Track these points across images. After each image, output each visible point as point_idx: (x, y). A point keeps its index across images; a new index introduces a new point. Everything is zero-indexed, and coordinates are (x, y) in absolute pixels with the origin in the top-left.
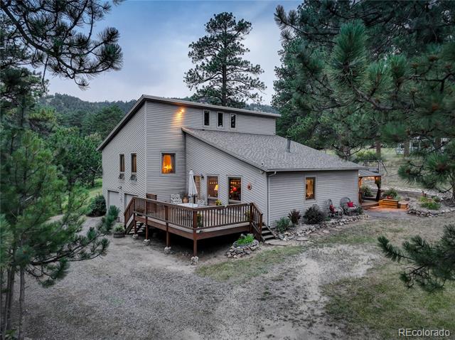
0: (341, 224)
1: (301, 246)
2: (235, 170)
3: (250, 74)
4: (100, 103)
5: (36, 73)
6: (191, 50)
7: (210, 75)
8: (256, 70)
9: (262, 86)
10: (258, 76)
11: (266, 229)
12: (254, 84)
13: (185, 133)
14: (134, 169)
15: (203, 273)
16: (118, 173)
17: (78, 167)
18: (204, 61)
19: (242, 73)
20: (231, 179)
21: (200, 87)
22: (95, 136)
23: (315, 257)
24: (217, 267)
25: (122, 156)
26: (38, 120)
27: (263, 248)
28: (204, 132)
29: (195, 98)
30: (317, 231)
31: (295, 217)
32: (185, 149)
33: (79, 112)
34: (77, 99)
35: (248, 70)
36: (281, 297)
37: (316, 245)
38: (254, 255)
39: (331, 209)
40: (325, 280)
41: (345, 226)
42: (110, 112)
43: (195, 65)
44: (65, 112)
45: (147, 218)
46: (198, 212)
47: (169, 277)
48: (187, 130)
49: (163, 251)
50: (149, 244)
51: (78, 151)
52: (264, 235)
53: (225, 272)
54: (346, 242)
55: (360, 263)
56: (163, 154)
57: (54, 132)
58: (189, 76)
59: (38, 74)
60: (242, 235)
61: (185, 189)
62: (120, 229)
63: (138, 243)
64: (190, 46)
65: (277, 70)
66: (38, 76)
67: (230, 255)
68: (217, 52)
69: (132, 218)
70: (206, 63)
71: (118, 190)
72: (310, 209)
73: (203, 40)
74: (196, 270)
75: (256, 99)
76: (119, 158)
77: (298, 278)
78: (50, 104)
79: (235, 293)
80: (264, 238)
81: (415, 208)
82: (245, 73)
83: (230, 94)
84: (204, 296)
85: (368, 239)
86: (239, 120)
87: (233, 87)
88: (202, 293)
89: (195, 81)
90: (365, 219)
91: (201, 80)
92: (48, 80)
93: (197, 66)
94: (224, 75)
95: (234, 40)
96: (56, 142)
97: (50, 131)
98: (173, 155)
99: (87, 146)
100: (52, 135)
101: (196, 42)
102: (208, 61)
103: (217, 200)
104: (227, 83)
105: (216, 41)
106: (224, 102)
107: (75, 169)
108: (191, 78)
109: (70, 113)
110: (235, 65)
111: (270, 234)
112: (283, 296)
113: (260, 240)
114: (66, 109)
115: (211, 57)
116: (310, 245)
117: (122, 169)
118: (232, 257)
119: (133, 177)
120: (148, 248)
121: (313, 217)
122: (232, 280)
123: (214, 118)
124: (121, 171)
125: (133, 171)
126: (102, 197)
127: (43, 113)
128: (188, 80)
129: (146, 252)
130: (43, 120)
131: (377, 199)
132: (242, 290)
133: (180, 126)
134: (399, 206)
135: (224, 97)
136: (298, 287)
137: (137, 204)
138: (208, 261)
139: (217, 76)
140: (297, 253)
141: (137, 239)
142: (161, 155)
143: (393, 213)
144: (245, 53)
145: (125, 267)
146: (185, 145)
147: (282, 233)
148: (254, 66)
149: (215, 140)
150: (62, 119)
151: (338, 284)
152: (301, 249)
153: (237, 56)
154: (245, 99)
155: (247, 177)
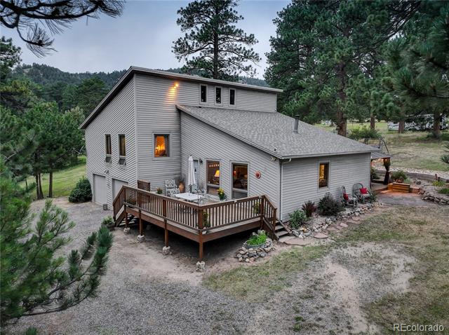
0: (357, 214)
1: (322, 246)
2: (240, 155)
3: (244, 45)
4: (81, 74)
5: (6, 40)
6: (180, 16)
7: (201, 45)
8: (250, 40)
9: (256, 58)
10: (252, 46)
11: (279, 224)
12: (248, 55)
13: (179, 111)
14: (122, 152)
15: (213, 285)
16: (105, 155)
17: (58, 147)
18: (194, 29)
19: (235, 43)
20: (234, 165)
21: (190, 57)
22: (77, 110)
23: (342, 261)
24: (229, 275)
25: (108, 137)
26: (11, 94)
27: (278, 248)
28: (202, 110)
29: (184, 70)
30: (334, 224)
31: (309, 209)
32: (180, 128)
33: (59, 84)
34: (57, 70)
35: (241, 40)
36: (318, 326)
37: (338, 244)
38: (269, 258)
39: (346, 197)
40: (364, 297)
41: (362, 216)
42: (92, 84)
43: (185, 33)
44: (44, 83)
45: (140, 211)
46: (205, 211)
47: (173, 292)
48: (182, 108)
49: (160, 251)
50: (143, 241)
51: (58, 129)
52: (277, 231)
53: (240, 285)
54: (370, 239)
55: (397, 271)
56: (156, 136)
57: (30, 107)
58: (178, 46)
59: (8, 41)
60: (254, 234)
61: (180, 174)
62: (109, 221)
63: (130, 239)
64: (179, 12)
65: (273, 40)
66: (8, 43)
67: (241, 259)
68: (208, 20)
69: (122, 209)
70: (196, 32)
71: (105, 174)
72: (325, 199)
73: (192, 6)
74: (204, 279)
75: (249, 72)
76: (105, 137)
77: (331, 294)
78: (28, 74)
79: (258, 317)
80: (278, 235)
81: (432, 194)
82: (238, 43)
83: (222, 66)
84: (221, 323)
85: (394, 234)
86: (239, 96)
87: (226, 58)
88: (217, 319)
89: (185, 51)
90: (380, 207)
91: (191, 51)
92: (19, 48)
93: (186, 34)
94: (216, 45)
95: (226, 6)
96: (32, 119)
97: (26, 106)
98: (167, 136)
99: (68, 124)
100: (27, 111)
101: (185, 8)
102: (198, 30)
103: (218, 188)
104: (219, 54)
105: (206, 7)
106: (215, 75)
107: (55, 149)
108: (180, 48)
109: (50, 84)
110: (227, 34)
111: (283, 229)
112: (320, 323)
113: (274, 238)
114: (45, 80)
115: (201, 25)
116: (332, 245)
117: (109, 151)
118: (244, 261)
119: (122, 161)
120: (143, 245)
121: (329, 208)
122: (251, 297)
123: (211, 93)
124: (108, 153)
125: (121, 154)
126: (87, 181)
127: (15, 86)
128: (177, 50)
129: (141, 251)
130: (15, 94)
131: (386, 182)
132: (266, 313)
133: (174, 103)
134: (410, 191)
135: (215, 69)
136: (335, 309)
137: (128, 194)
138: (216, 265)
139: (208, 47)
140: (320, 256)
141: (129, 233)
142: (153, 136)
143: (406, 199)
144: (238, 21)
145: (118, 275)
146: (180, 125)
147: (297, 228)
148: (248, 35)
149: (215, 119)
150: (41, 90)
151: (383, 304)
152: (323, 251)
153: (230, 25)
154: (238, 71)
155: (255, 164)
